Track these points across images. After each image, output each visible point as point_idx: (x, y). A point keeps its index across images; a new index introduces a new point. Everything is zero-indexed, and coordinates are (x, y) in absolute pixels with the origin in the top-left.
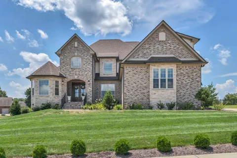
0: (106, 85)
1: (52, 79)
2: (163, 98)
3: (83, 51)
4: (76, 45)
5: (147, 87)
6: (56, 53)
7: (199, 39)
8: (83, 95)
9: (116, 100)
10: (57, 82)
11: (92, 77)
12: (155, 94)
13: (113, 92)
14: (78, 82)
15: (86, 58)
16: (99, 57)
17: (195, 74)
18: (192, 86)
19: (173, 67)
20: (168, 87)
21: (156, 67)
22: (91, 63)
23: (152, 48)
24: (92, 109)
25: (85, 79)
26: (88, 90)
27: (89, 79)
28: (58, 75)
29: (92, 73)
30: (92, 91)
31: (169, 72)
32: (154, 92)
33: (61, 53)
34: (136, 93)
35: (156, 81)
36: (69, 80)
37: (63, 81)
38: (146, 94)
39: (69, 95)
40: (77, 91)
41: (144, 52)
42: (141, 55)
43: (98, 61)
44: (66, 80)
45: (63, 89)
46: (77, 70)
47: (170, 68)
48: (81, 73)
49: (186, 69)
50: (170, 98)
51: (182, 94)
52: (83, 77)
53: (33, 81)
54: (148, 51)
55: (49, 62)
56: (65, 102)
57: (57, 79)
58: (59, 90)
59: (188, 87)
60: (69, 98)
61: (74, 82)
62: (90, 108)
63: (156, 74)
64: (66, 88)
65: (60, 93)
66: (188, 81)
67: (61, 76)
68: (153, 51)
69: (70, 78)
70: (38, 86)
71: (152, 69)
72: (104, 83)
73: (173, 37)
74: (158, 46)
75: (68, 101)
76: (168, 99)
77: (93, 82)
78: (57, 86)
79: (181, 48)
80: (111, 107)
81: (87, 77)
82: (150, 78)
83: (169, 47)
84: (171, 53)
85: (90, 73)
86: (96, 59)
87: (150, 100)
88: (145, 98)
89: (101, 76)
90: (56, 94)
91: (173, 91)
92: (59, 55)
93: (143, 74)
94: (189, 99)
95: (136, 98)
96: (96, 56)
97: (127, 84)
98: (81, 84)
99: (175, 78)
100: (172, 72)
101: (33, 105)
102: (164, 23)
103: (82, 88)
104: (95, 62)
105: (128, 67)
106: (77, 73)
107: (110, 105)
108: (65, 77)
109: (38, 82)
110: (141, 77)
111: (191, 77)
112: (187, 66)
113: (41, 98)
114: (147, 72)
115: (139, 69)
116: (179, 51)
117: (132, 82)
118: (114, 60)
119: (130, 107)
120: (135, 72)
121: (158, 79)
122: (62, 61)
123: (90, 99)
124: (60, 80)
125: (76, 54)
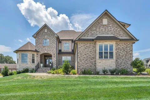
0: (66, 57)
1: (30, 52)
2: (105, 66)
3: (50, 35)
4: (46, 31)
5: (94, 58)
6: (33, 36)
7: (130, 25)
8: (51, 63)
9: (72, 66)
10: (33, 55)
11: (57, 52)
12: (100, 62)
13: (70, 61)
14: (47, 55)
15: (52, 39)
16: (61, 40)
17: (129, 48)
18: (126, 57)
19: (113, 43)
20: (110, 58)
21: (101, 44)
22: (56, 43)
23: (98, 30)
24: (54, 74)
25: (51, 53)
26: (54, 60)
27: (54, 53)
28: (34, 50)
29: (57, 49)
30: (56, 60)
31: (110, 47)
32: (100, 61)
33: (36, 36)
34: (86, 62)
35: (101, 53)
36: (41, 54)
37: (37, 54)
38: (93, 63)
39: (41, 63)
40: (47, 60)
41: (92, 33)
42: (90, 35)
43: (61, 42)
44: (40, 54)
45: (37, 59)
46: (47, 47)
47: (111, 44)
48: (49, 49)
49: (122, 45)
50: (111, 65)
51: (119, 63)
52: (50, 52)
53: (18, 54)
54: (95, 32)
55: (29, 42)
56: (39, 68)
57: (33, 53)
58: (35, 60)
59: (123, 58)
60: (42, 65)
61: (45, 55)
62: (53, 73)
63: (101, 48)
64: (39, 58)
65: (35, 62)
66: (123, 54)
67: (36, 51)
68: (98, 32)
69: (42, 52)
70: (21, 57)
71: (98, 45)
72: (64, 56)
73: (113, 22)
74: (102, 28)
75: (40, 67)
76: (110, 66)
77: (57, 55)
78: (33, 57)
79: (119, 30)
80: (68, 72)
81: (53, 51)
82: (97, 51)
83: (110, 29)
84: (112, 34)
85: (55, 49)
86: (59, 41)
87: (97, 67)
88: (93, 66)
89: (62, 51)
90: (32, 63)
91: (113, 61)
92: (35, 38)
93: (91, 48)
94: (124, 66)
95: (86, 65)
96: (59, 38)
97: (80, 56)
98: (50, 56)
99: (114, 52)
100: (112, 47)
101: (18, 69)
102: (107, 12)
103: (50, 59)
104: (59, 43)
105: (80, 43)
106: (47, 49)
107: (68, 71)
108: (39, 52)
109: (21, 54)
110: (90, 50)
111: (126, 50)
112: (123, 43)
113: (22, 65)
114: (95, 47)
115: (88, 45)
116: (117, 32)
117: (83, 54)
118: (71, 41)
119: (82, 72)
120: (85, 47)
121: (102, 52)
122: (37, 41)
123: (55, 66)
124: (35, 54)
125: (46, 37)
